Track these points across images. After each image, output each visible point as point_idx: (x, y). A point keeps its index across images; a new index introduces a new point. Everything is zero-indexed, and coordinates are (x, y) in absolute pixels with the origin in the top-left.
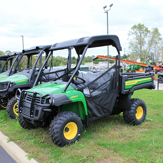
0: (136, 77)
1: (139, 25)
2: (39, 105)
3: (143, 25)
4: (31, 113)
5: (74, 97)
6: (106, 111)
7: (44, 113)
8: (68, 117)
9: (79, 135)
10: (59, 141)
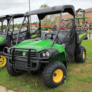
0: (82, 33)
1: (44, 5)
2: (34, 59)
3: (47, 5)
4: (29, 66)
5: (60, 49)
6: (72, 56)
7: (41, 64)
8: (55, 66)
9: (64, 77)
10: (50, 86)
